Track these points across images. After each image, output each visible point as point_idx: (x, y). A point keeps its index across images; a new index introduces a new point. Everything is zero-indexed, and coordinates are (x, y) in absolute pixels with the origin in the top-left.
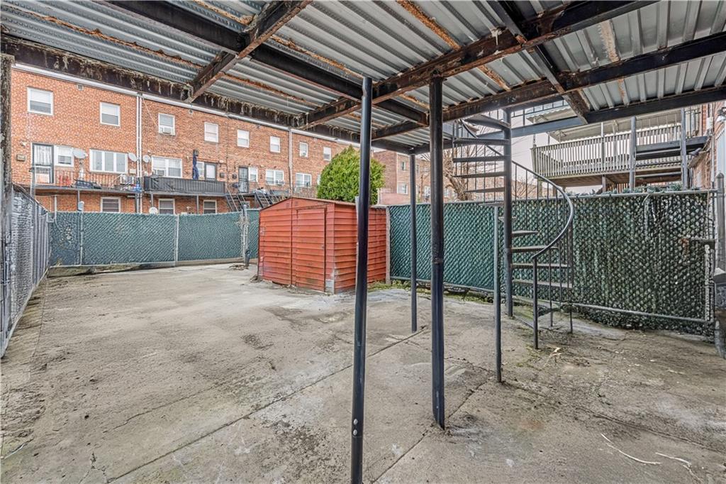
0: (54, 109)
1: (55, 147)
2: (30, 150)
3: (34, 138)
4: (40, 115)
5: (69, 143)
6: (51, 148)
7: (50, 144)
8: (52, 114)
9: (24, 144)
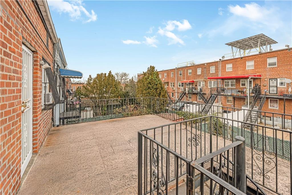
0: (277, 63)
1: (278, 79)
2: (268, 82)
3: (269, 77)
4: (272, 68)
5: (284, 76)
6: (276, 80)
7: (276, 78)
8: (276, 66)
9: (266, 80)
